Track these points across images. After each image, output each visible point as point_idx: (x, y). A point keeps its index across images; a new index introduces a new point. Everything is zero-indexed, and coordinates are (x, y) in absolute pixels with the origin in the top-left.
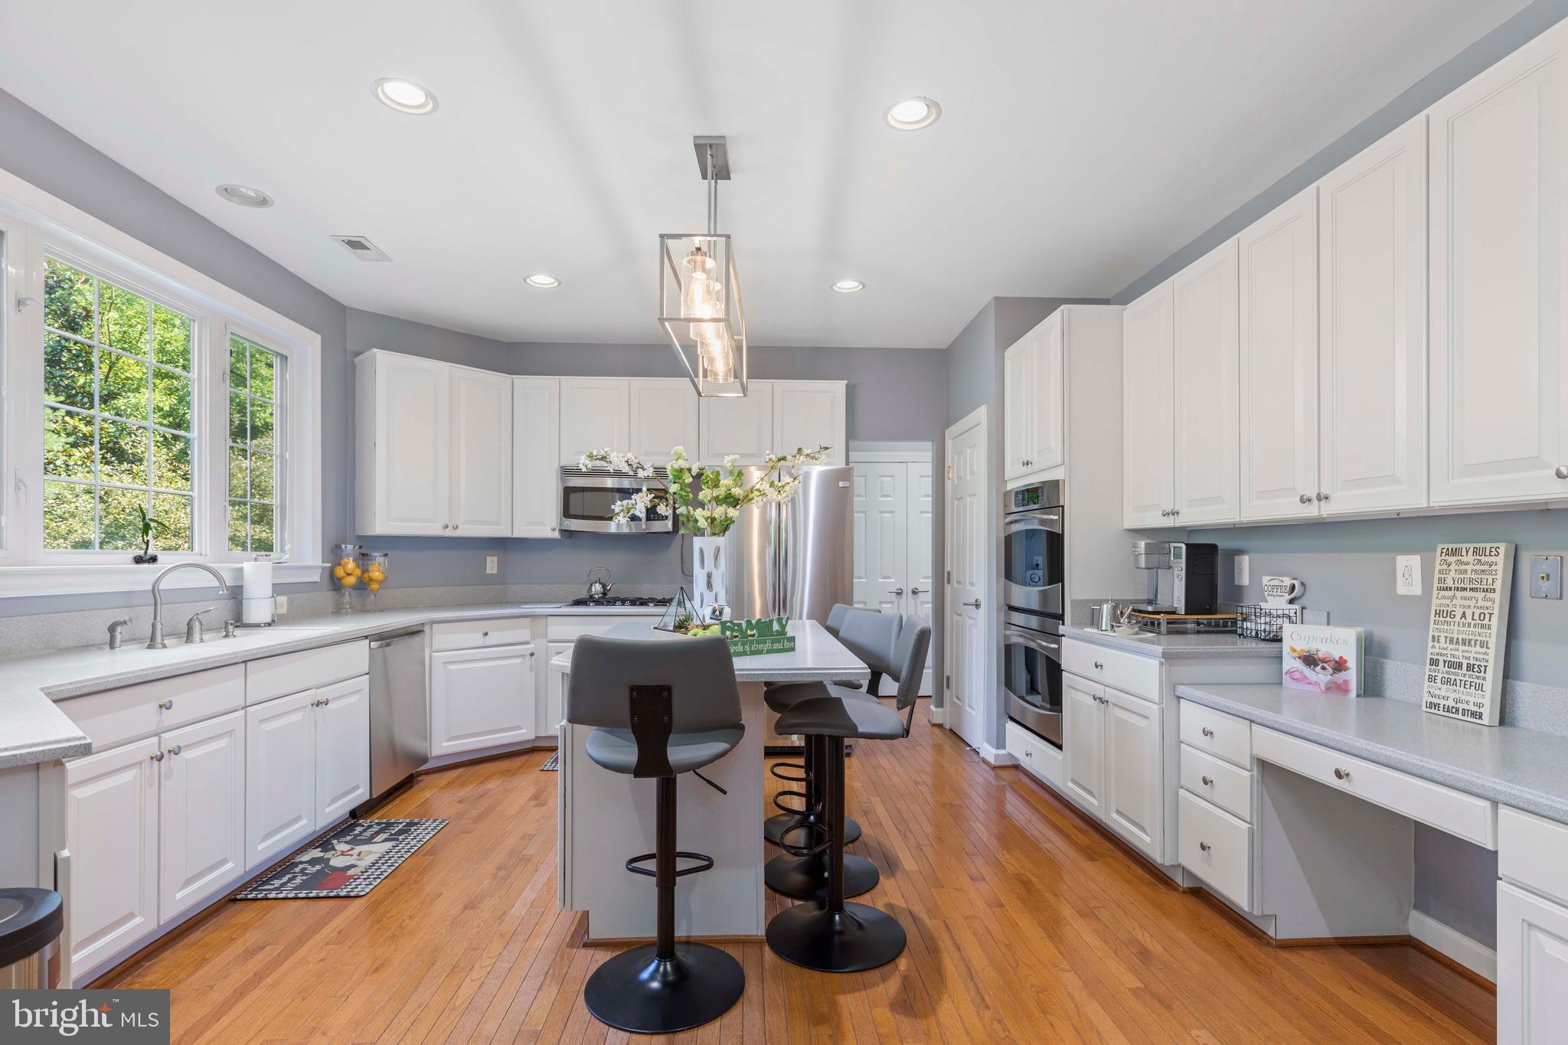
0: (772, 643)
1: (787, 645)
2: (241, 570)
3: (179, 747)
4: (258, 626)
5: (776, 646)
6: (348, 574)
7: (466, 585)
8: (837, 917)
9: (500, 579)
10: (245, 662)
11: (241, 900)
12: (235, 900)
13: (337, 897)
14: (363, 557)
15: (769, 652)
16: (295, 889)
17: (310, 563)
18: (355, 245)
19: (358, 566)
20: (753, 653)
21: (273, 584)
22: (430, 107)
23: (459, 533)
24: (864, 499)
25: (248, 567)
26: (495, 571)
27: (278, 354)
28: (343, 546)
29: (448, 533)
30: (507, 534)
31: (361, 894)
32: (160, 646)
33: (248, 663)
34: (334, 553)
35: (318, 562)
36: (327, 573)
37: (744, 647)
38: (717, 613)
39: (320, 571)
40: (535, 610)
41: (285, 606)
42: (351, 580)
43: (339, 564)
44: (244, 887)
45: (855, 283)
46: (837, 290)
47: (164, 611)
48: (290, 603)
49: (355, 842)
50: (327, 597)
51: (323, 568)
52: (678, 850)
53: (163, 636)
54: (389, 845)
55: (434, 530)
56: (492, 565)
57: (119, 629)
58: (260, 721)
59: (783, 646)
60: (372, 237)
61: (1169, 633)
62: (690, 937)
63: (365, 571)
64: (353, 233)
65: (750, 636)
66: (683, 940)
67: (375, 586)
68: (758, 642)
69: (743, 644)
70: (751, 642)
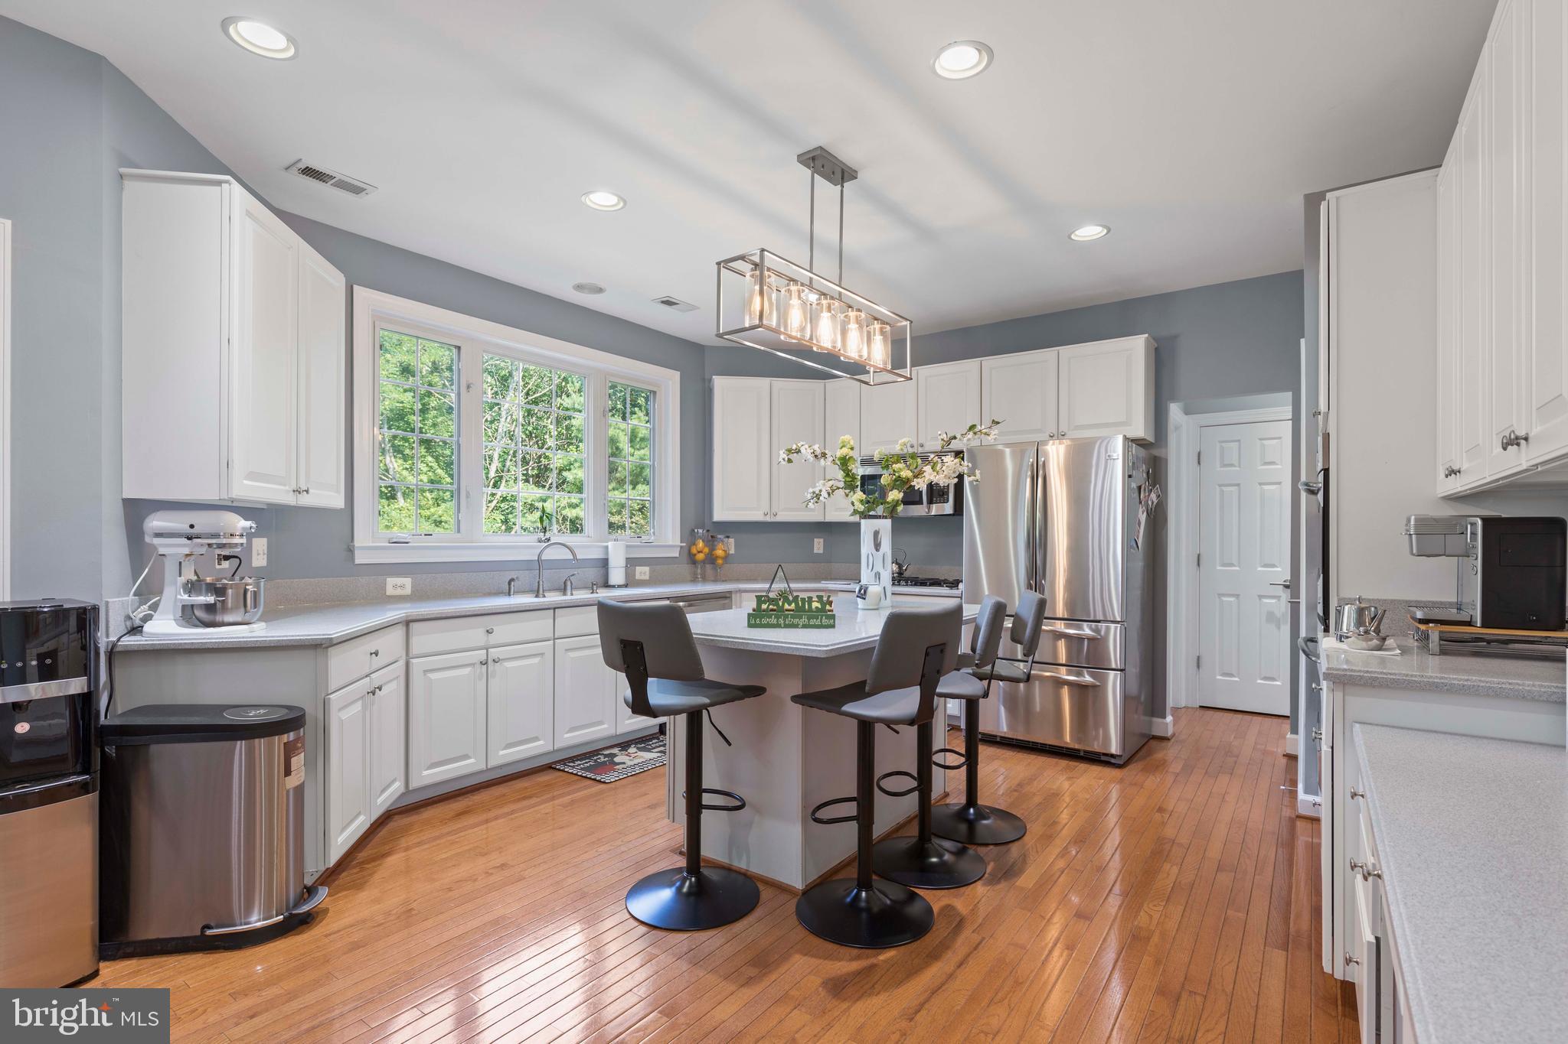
0: (809, 619)
1: (825, 621)
2: (607, 547)
3: (498, 658)
4: (614, 586)
5: (812, 622)
6: (699, 552)
7: (796, 563)
8: (864, 894)
9: (826, 558)
10: (555, 609)
11: (559, 770)
12: (551, 768)
13: (595, 780)
14: (711, 541)
15: (805, 626)
16: (582, 769)
17: (671, 543)
18: (668, 303)
19: (706, 546)
20: (787, 626)
21: (627, 558)
22: (622, 204)
23: (778, 519)
24: (1238, 469)
25: (610, 544)
26: (821, 551)
27: (651, 392)
28: (696, 530)
29: (768, 519)
30: (820, 519)
31: (607, 781)
32: (541, 596)
33: (557, 610)
34: (689, 536)
35: (678, 542)
36: (686, 551)
37: (777, 621)
38: (862, 591)
39: (679, 549)
40: (827, 586)
41: (648, 573)
42: (701, 556)
43: (694, 544)
44: (563, 761)
45: (1098, 228)
46: (1076, 239)
47: (546, 573)
48: (651, 572)
49: (640, 749)
50: (685, 569)
51: (681, 547)
52: (703, 787)
53: (543, 591)
54: (659, 754)
55: (757, 516)
56: (819, 545)
57: (513, 583)
58: (566, 650)
59: (821, 622)
60: (676, 296)
61: (1443, 652)
62: (747, 870)
63: (712, 549)
64: (663, 294)
65: (787, 610)
66: (743, 871)
67: (720, 561)
68: (793, 617)
69: (777, 617)
70: (786, 617)
